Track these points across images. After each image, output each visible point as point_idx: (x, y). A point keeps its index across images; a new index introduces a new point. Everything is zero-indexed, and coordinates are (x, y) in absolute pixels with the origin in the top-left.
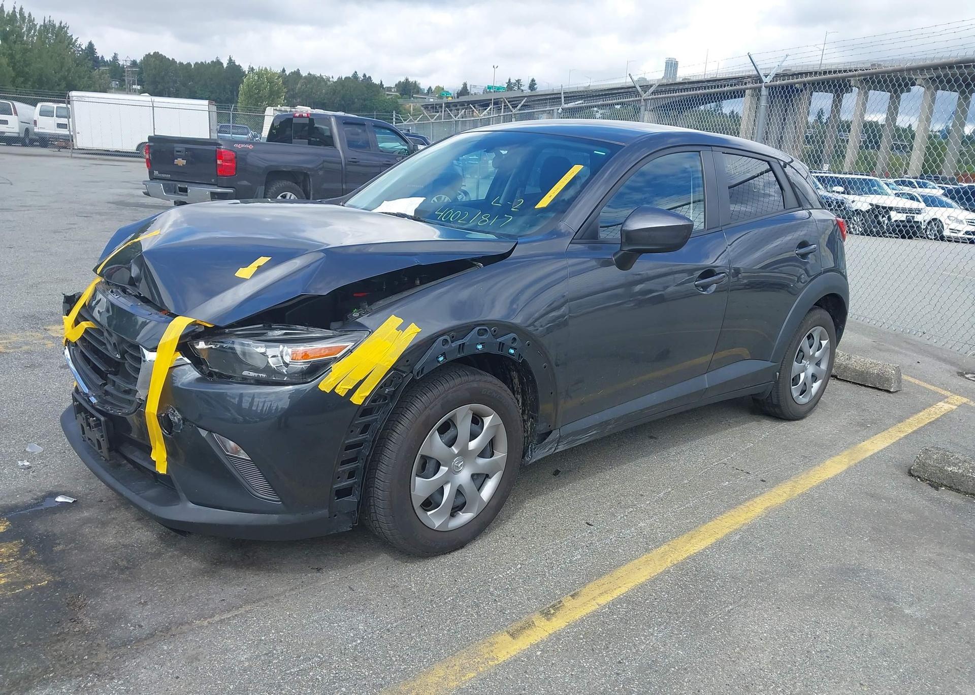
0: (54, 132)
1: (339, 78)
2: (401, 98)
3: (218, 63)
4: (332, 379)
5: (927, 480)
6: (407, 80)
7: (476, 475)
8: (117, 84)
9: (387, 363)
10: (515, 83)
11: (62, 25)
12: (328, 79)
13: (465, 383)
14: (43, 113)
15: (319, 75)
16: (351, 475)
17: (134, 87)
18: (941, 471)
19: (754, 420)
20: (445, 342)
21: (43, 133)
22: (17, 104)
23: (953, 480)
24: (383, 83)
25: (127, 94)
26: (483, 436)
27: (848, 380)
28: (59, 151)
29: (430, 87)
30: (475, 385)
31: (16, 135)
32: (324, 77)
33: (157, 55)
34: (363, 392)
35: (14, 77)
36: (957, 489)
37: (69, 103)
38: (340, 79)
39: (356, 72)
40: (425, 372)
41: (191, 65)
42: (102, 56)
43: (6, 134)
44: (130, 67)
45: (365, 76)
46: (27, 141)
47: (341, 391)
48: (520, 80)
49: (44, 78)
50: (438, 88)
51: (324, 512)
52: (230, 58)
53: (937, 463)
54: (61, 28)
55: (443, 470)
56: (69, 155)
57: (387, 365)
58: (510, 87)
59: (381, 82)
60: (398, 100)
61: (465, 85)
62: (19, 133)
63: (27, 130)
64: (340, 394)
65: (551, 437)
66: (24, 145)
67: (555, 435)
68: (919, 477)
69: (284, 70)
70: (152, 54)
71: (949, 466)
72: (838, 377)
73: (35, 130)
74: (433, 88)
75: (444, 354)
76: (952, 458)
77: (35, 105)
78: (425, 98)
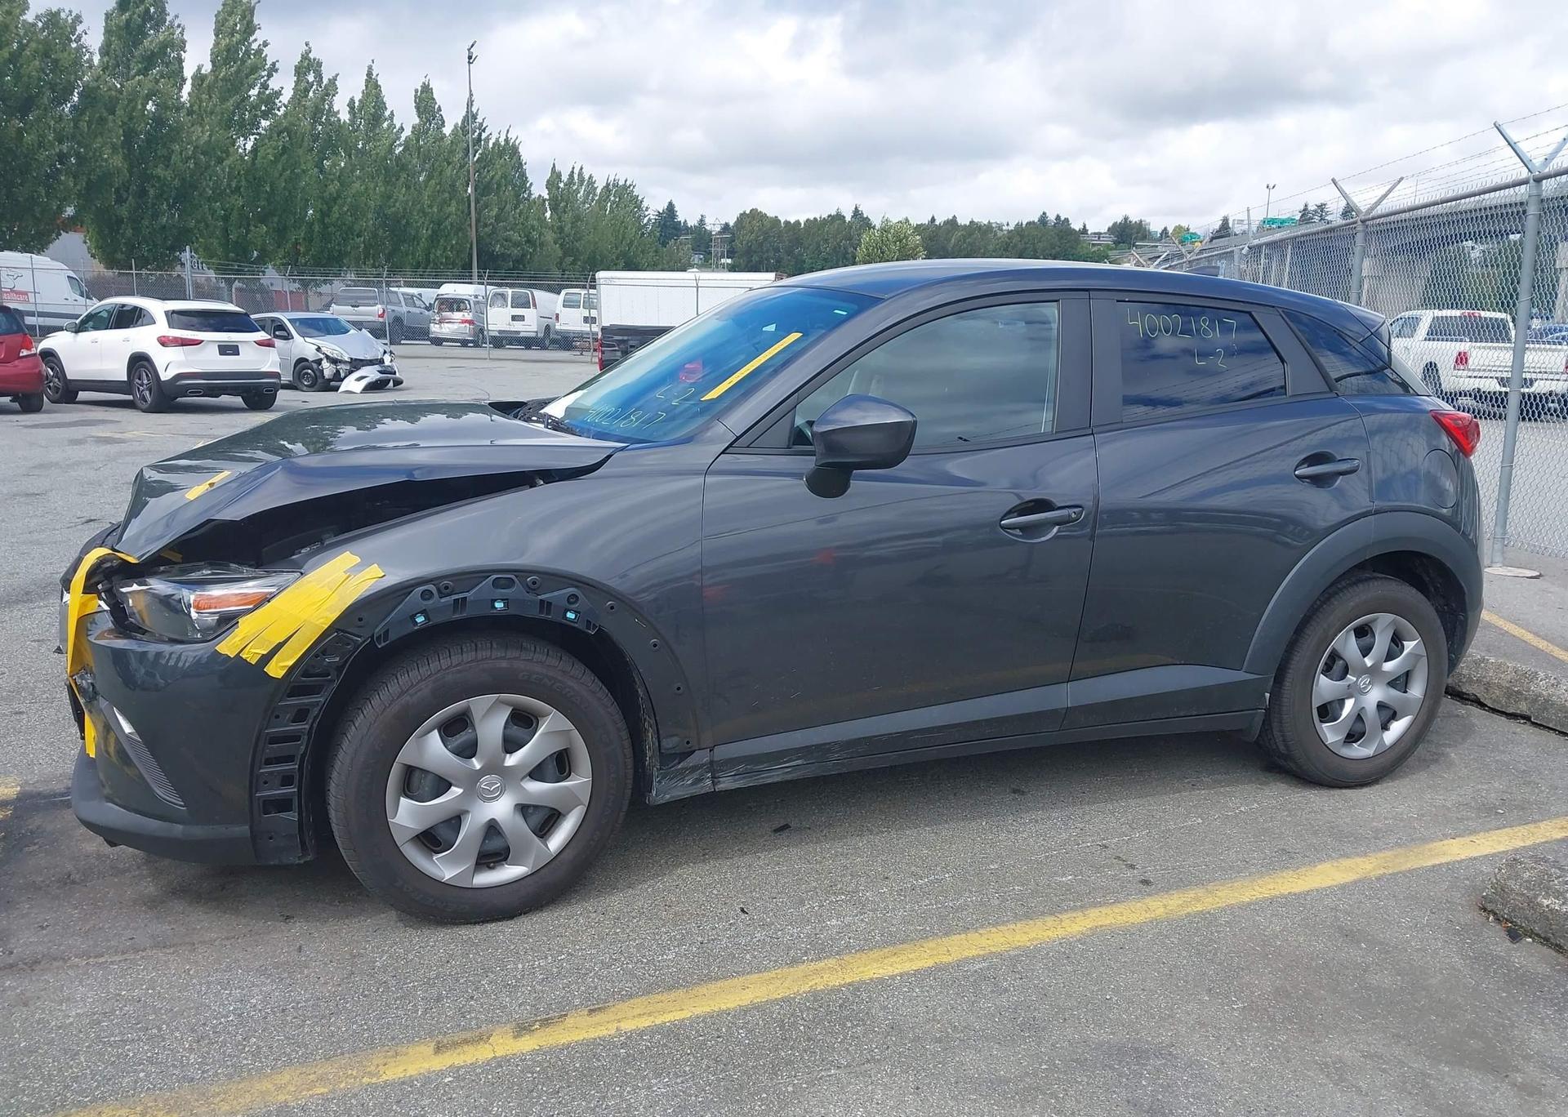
0: (579, 329)
1: (1017, 224)
2: (1115, 249)
3: (839, 217)
4: (237, 639)
5: (1507, 920)
6: (1126, 219)
7: (532, 808)
8: (701, 259)
9: (322, 620)
10: (1315, 211)
11: (628, 183)
12: (1000, 227)
13: (482, 660)
14: (567, 304)
15: (986, 223)
16: (287, 780)
17: (723, 261)
18: (1531, 904)
19: (1251, 781)
20: (426, 595)
21: (568, 332)
22: (537, 293)
23: (1551, 924)
24: (1087, 228)
25: (713, 271)
26: (533, 745)
27: (1551, 726)
28: (582, 354)
29: (1165, 229)
30: (504, 664)
31: (533, 335)
32: (994, 225)
33: (755, 215)
34: (284, 661)
35: (560, 257)
36: (1557, 945)
37: (594, 287)
38: (1019, 225)
39: (1044, 213)
40: (393, 636)
41: (800, 224)
42: (686, 221)
43: (522, 335)
44: (720, 233)
45: (1058, 217)
46: (547, 342)
47: (252, 655)
48: (1325, 205)
49: (598, 257)
50: (1179, 229)
51: (243, 830)
52: (856, 208)
53: (1528, 888)
54: (625, 187)
55: (455, 792)
56: (589, 359)
57: (322, 623)
58: (1306, 216)
59: (1085, 226)
60: (1109, 252)
61: (1225, 221)
62: (536, 332)
63: (548, 327)
64: (248, 660)
65: (691, 761)
66: (544, 348)
67: (701, 757)
68: (1495, 914)
69: (933, 220)
70: (748, 212)
71: (1547, 896)
72: (1532, 720)
73: (557, 327)
74: (1170, 230)
75: (423, 612)
76: (1556, 882)
77: (559, 293)
78: (1157, 246)
